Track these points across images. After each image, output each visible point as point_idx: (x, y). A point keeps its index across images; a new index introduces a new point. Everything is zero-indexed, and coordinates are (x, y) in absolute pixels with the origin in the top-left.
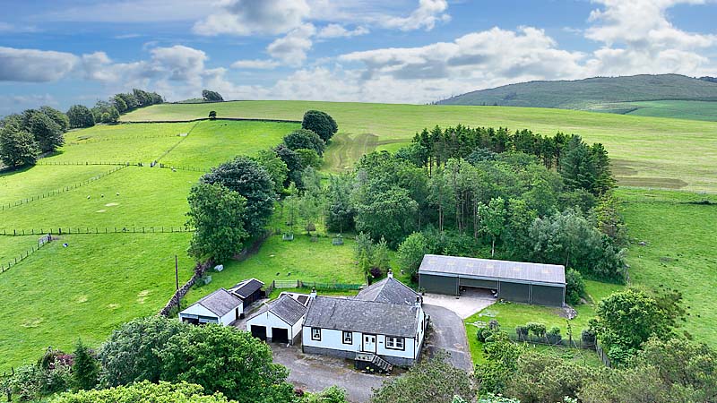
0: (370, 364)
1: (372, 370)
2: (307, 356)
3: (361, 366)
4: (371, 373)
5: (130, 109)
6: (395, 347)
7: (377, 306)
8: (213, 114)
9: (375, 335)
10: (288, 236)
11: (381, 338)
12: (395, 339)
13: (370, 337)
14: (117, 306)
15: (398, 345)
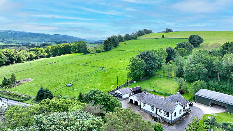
0: (156, 118)
1: (156, 120)
2: (141, 111)
3: (153, 118)
4: (156, 121)
5: (142, 35)
6: (166, 115)
7: (164, 101)
8: (163, 36)
9: (160, 109)
10: (161, 76)
11: (162, 111)
12: (166, 113)
13: (159, 110)
14: (105, 87)
15: (167, 115)
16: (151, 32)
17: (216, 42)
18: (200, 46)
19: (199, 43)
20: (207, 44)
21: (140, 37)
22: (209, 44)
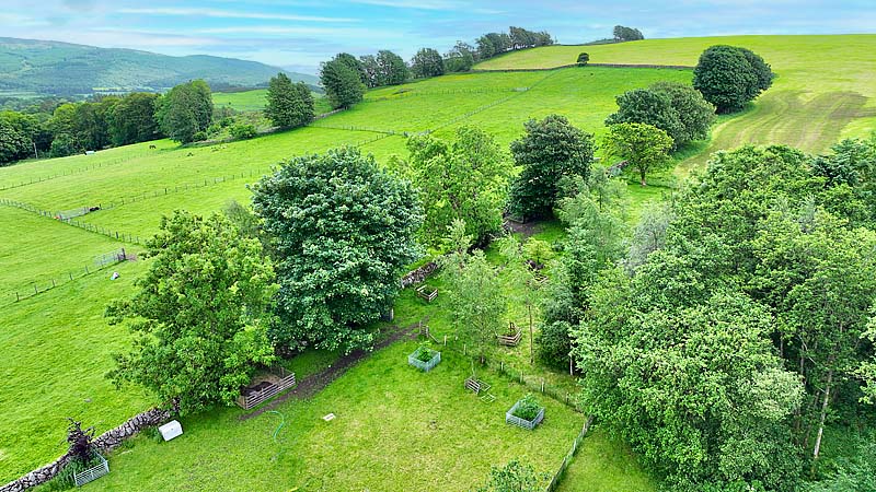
5: (500, 53)
8: (584, 57)
16: (545, 41)
17: (837, 86)
18: (751, 107)
19: (750, 92)
20: (793, 95)
21: (491, 62)
22: (800, 97)
